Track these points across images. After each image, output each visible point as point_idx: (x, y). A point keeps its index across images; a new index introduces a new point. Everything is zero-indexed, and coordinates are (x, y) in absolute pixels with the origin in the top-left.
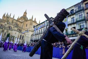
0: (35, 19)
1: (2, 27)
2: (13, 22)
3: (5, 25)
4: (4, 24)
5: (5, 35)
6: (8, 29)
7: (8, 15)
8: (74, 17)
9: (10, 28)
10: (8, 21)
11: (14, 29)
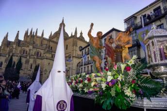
0: (81, 33)
1: (25, 54)
2: (42, 44)
3: (30, 50)
4: (27, 49)
5: (31, 68)
6: (36, 57)
7: (33, 32)
8: (163, 24)
9: (39, 55)
10: (34, 43)
11: (45, 57)
